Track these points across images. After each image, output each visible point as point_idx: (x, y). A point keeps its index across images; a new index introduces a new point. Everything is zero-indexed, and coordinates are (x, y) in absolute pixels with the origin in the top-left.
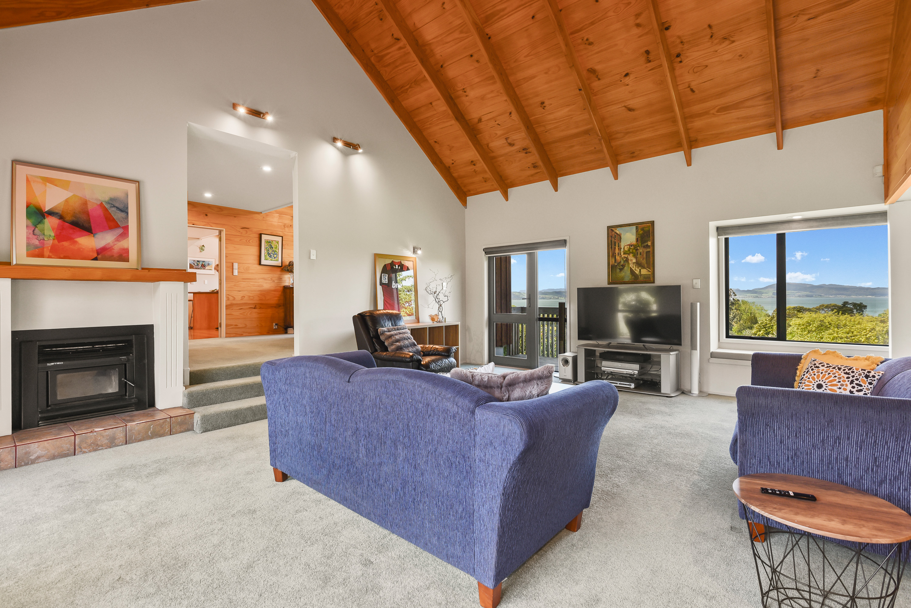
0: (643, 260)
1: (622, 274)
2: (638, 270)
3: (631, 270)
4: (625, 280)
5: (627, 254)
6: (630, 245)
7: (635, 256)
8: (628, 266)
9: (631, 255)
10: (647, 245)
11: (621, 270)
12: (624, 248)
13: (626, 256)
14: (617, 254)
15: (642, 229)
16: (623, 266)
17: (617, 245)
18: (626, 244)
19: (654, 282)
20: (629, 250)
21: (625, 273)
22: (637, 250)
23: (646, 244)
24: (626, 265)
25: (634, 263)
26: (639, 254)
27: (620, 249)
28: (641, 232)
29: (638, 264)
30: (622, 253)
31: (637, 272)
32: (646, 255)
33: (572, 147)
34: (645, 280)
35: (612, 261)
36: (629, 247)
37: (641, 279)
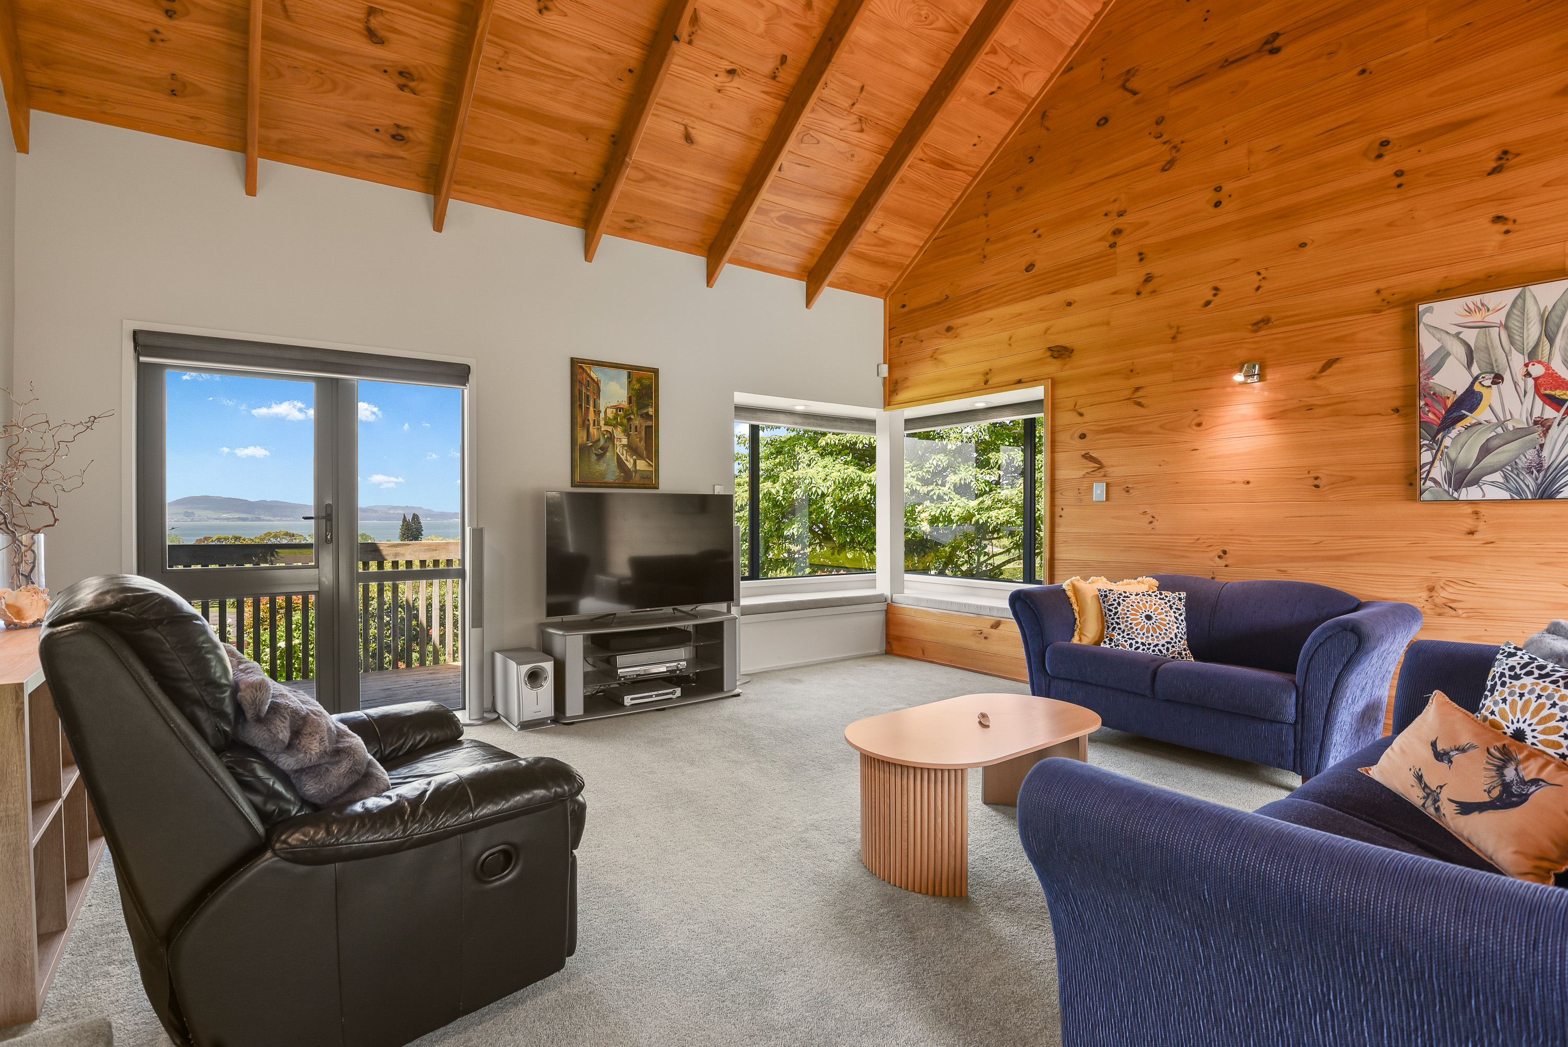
0: (640, 441)
1: (602, 467)
2: (632, 461)
3: (619, 459)
4: (606, 480)
5: (611, 425)
6: (618, 408)
7: (627, 432)
8: (614, 450)
9: (620, 429)
10: (647, 414)
11: (600, 457)
12: (606, 412)
13: (610, 429)
14: (592, 422)
15: (639, 381)
16: (604, 449)
17: (592, 403)
18: (609, 405)
19: (657, 488)
20: (615, 418)
21: (608, 465)
22: (629, 420)
23: (646, 411)
24: (610, 449)
25: (624, 446)
26: (633, 428)
27: (597, 413)
28: (637, 386)
29: (632, 449)
30: (602, 423)
31: (630, 465)
32: (646, 434)
33: (533, 142)
34: (642, 482)
35: (582, 436)
36: (614, 410)
37: (636, 479)
